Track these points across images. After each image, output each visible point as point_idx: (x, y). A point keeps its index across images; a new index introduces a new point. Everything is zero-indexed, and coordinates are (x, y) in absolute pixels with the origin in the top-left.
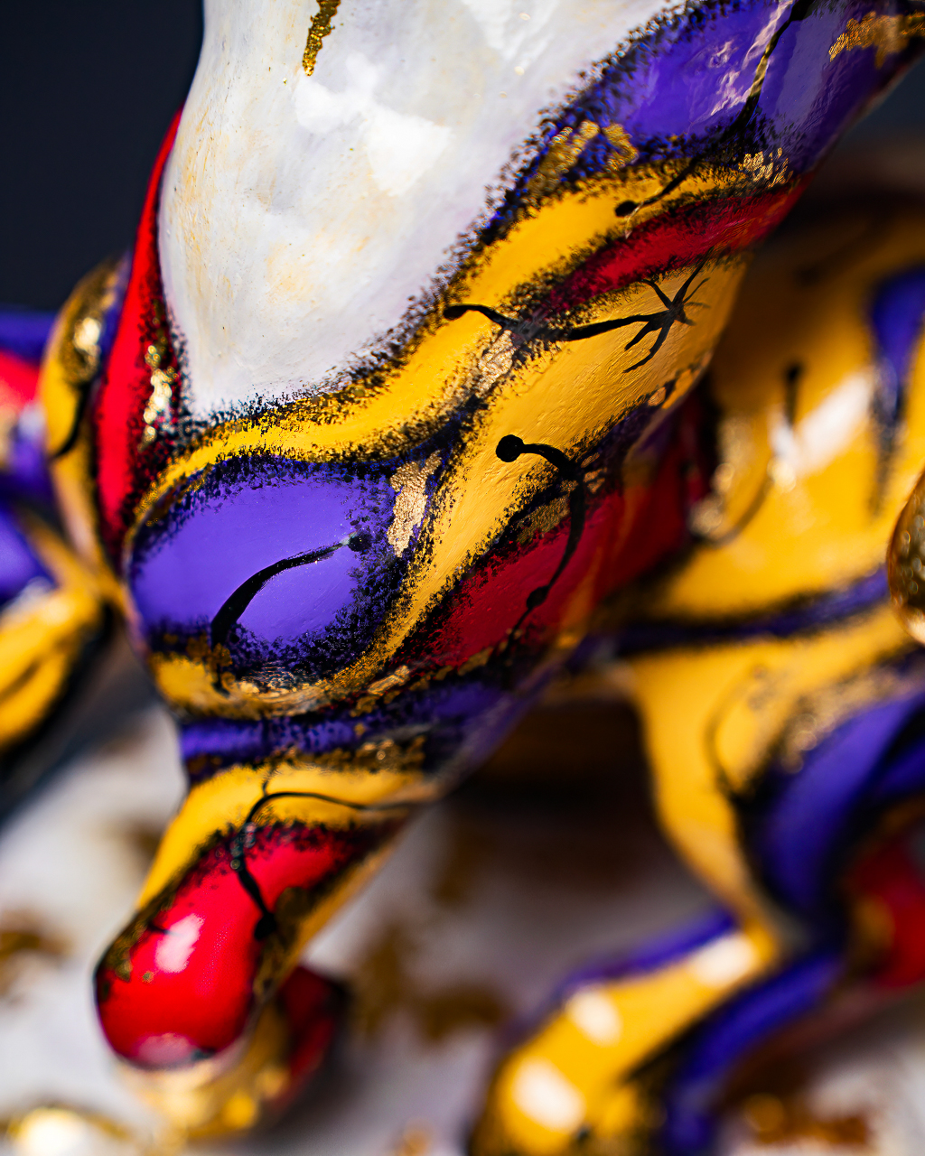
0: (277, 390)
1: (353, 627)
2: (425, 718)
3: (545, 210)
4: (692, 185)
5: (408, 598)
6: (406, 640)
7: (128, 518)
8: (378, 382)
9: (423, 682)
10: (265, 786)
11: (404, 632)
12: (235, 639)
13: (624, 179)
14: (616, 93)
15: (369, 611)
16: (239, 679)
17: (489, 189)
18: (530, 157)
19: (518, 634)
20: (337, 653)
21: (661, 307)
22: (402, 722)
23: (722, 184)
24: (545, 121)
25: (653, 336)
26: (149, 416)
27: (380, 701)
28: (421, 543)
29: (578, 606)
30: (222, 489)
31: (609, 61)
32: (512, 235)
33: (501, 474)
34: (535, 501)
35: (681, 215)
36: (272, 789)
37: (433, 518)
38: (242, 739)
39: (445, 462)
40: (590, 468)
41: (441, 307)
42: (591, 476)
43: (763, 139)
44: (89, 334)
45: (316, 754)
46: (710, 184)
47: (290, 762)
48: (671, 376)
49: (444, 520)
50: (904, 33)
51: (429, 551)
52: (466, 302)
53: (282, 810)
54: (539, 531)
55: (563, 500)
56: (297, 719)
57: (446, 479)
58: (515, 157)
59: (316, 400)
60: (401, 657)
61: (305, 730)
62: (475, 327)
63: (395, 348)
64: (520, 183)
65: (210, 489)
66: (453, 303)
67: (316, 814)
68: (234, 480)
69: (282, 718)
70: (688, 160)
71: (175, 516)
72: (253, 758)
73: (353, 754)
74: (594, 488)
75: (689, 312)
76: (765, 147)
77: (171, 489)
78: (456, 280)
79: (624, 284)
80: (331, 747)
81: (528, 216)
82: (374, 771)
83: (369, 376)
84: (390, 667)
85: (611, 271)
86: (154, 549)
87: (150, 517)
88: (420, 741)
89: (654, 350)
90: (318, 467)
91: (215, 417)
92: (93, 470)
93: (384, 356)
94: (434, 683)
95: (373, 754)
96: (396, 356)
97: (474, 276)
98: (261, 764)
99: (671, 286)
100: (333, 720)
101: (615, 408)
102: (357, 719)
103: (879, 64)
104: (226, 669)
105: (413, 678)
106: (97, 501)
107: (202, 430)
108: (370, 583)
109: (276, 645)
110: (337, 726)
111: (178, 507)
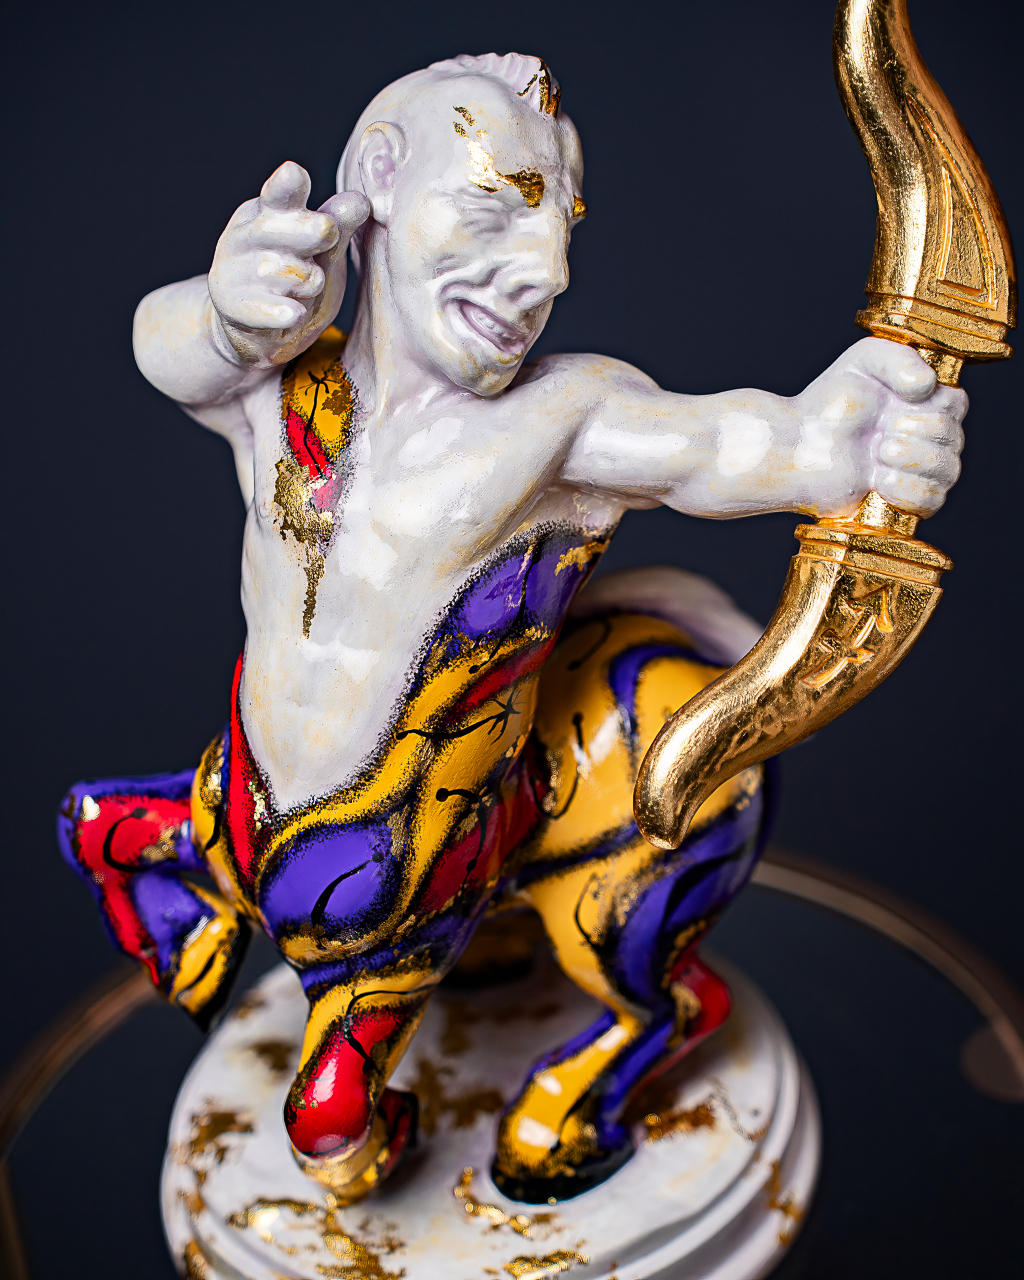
0: (321, 792)
1: (384, 901)
2: (428, 941)
3: (435, 679)
4: (501, 651)
5: (408, 880)
6: (411, 902)
7: (254, 870)
8: (371, 777)
9: (424, 920)
10: (353, 993)
11: (409, 898)
12: (325, 920)
13: (470, 657)
14: (456, 618)
15: (390, 892)
16: (331, 940)
17: (406, 674)
18: (423, 657)
19: (465, 886)
20: (376, 917)
21: (502, 710)
22: (416, 944)
23: (517, 646)
24: (426, 638)
25: (501, 724)
26: (256, 817)
27: (403, 936)
28: (408, 852)
29: (493, 864)
30: (303, 846)
31: (451, 605)
32: (422, 693)
33: (441, 808)
34: (460, 817)
35: (499, 665)
36: (356, 994)
37: (412, 837)
38: (338, 971)
39: (412, 809)
40: (484, 795)
41: (395, 735)
42: (485, 798)
43: (532, 620)
44: (215, 780)
45: (378, 971)
46: (512, 648)
47: (364, 977)
48: (515, 740)
49: (417, 837)
50: (590, 552)
51: (414, 854)
52: (406, 729)
53: (364, 1003)
54: (465, 831)
55: (474, 814)
56: (364, 954)
57: (414, 817)
58: (416, 657)
59: (342, 792)
60: (410, 910)
61: (368, 959)
62: (413, 742)
63: (376, 759)
64: (421, 669)
65: (297, 848)
66: (400, 731)
67: (381, 1002)
68: (308, 841)
69: (355, 955)
70: (498, 639)
71: (281, 865)
72: (343, 980)
73: (395, 966)
74: (488, 804)
75: (515, 708)
76: (534, 624)
77: (275, 852)
78: (399, 721)
79: (481, 704)
80: (384, 964)
81: (428, 683)
82: (407, 973)
83: (366, 777)
84: (405, 917)
85: (473, 699)
86: (273, 883)
87: (267, 868)
88: (427, 952)
89: (502, 731)
90: (350, 825)
91: (291, 810)
92: (231, 850)
93: (372, 764)
94: (429, 921)
95: (405, 964)
96: (378, 761)
97: (408, 717)
98: (349, 982)
99: (503, 698)
100: (381, 951)
101: (489, 764)
102: (394, 948)
103: (581, 569)
104: (323, 937)
105: (418, 920)
106: (236, 866)
107: (286, 818)
108: (387, 877)
109: (346, 919)
110: (384, 954)
111: (282, 860)
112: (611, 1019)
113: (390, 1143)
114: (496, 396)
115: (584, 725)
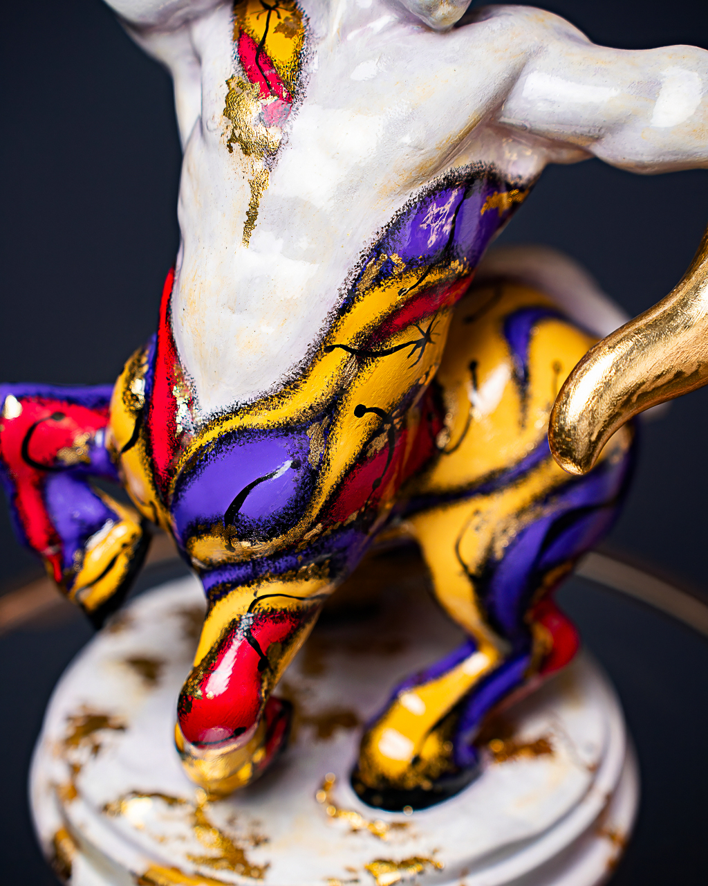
0: (246, 398)
1: (296, 507)
2: (329, 551)
3: (367, 297)
4: (431, 278)
5: (321, 488)
6: (321, 510)
7: (171, 472)
8: (296, 387)
9: (328, 532)
10: (255, 594)
11: (319, 506)
12: (238, 521)
13: (401, 279)
14: (393, 239)
15: (303, 498)
16: (241, 540)
17: (340, 290)
18: (357, 273)
19: (369, 502)
20: (289, 521)
21: (421, 337)
22: (320, 553)
23: (443, 276)
24: (363, 256)
25: (419, 350)
26: (178, 420)
27: (309, 543)
28: (324, 461)
30: (224, 448)
31: (388, 226)
32: (353, 310)
33: (357, 424)
34: (374, 434)
35: (426, 292)
36: (259, 595)
37: (328, 448)
38: (242, 572)
39: (331, 421)
40: (396, 417)
41: (323, 347)
42: (396, 421)
43: (458, 254)
44: (139, 387)
45: (280, 575)
46: (438, 277)
47: (267, 580)
48: (428, 369)
49: (333, 449)
50: (510, 200)
51: (328, 465)
52: (334, 344)
53: (265, 604)
54: (376, 450)
55: (385, 434)
56: (269, 558)
57: (332, 429)
58: (350, 274)
59: (266, 399)
60: (319, 519)
61: (274, 563)
62: (339, 355)
63: (303, 369)
64: (354, 286)
65: (218, 450)
66: (328, 345)
67: (281, 605)
68: (229, 444)
69: (262, 558)
70: (428, 266)
71: (199, 466)
72: (247, 581)
73: (297, 572)
74: (398, 426)
75: (433, 337)
76: (459, 257)
77: (195, 453)
78: (328, 334)
79: (403, 328)
80: (287, 569)
81: (359, 300)
82: (307, 580)
83: (291, 385)
84: (314, 525)
85: (398, 321)
86: (189, 484)
87: (185, 469)
88: (327, 562)
89: (420, 357)
90: (271, 431)
91: (213, 415)
92: (149, 451)
93: (298, 374)
94: (333, 531)
95: (306, 571)
96: (304, 372)
97: (337, 331)
98: (253, 583)
99: (424, 327)
100: (287, 555)
101: (405, 388)
102: (298, 554)
103: (500, 214)
104: (233, 537)
105: (324, 529)
106: (153, 467)
107: (207, 423)
108: (303, 483)
109: (259, 520)
110: (289, 558)
111: (201, 461)
112: (472, 646)
113: (267, 743)
114: (445, 32)
115: (480, 371)
